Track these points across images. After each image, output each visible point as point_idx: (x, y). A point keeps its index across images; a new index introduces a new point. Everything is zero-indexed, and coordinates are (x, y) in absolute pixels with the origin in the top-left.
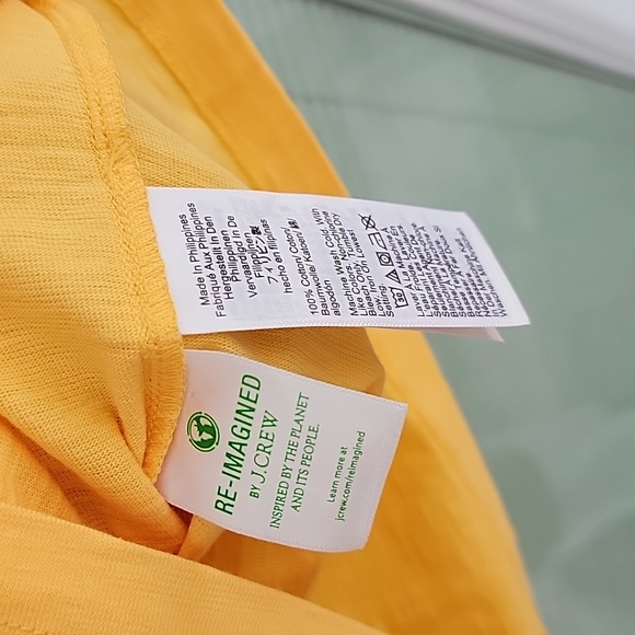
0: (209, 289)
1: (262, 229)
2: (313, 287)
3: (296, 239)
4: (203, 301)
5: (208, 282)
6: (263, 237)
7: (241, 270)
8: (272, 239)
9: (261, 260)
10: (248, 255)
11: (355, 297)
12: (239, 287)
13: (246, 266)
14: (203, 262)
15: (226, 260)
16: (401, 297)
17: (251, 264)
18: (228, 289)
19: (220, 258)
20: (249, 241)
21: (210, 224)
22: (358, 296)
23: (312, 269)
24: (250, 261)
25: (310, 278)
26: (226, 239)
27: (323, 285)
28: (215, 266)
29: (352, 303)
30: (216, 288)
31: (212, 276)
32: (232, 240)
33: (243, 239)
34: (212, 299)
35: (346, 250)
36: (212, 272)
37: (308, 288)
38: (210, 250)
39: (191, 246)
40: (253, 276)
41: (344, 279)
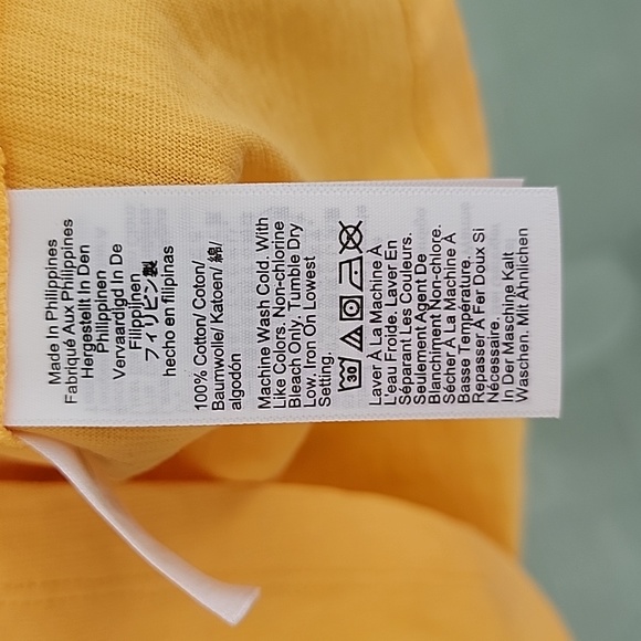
0: (63, 363)
1: (160, 267)
2: (210, 367)
3: (209, 282)
4: (53, 378)
5: (63, 351)
6: (159, 280)
7: (112, 335)
8: (171, 284)
9: (143, 321)
10: (128, 311)
11: (275, 378)
12: (104, 362)
13: (120, 330)
14: (61, 322)
15: (94, 319)
16: (354, 373)
17: (128, 326)
18: (89, 362)
19: (86, 316)
20: (136, 288)
21: (85, 259)
22: (280, 377)
23: (219, 337)
24: (127, 322)
25: (210, 351)
26: (102, 285)
27: (227, 361)
28: (77, 328)
29: (266, 390)
30: (72, 359)
31: (70, 343)
32: (110, 286)
33: (126, 285)
34: (64, 376)
35: (288, 298)
36: (71, 337)
37: (202, 368)
38: (75, 303)
39: (51, 296)
40: (126, 346)
41: (265, 351)
